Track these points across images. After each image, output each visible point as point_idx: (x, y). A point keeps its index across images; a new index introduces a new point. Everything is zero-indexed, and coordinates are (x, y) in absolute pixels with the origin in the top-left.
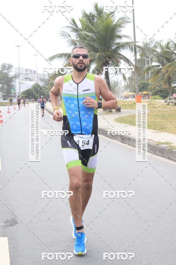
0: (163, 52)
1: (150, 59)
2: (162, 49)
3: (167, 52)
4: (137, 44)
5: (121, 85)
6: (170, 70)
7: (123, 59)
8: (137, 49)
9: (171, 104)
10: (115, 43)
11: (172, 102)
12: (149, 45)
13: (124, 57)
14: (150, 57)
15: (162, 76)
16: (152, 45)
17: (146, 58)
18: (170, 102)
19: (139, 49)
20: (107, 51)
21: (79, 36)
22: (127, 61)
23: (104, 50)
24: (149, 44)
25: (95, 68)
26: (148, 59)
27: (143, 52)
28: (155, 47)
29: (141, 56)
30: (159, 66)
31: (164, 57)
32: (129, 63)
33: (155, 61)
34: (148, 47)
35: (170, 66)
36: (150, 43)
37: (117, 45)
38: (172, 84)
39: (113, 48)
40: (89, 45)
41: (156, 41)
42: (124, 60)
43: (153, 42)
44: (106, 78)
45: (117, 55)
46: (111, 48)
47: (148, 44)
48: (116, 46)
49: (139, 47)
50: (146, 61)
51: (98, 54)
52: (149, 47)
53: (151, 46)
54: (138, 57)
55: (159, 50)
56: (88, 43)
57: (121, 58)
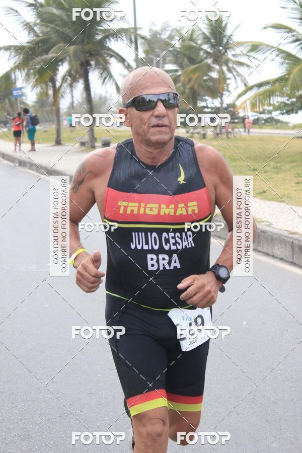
0: (183, 46)
1: (161, 59)
2: (183, 41)
3: (190, 48)
4: (139, 32)
5: (111, 103)
6: (194, 77)
7: (115, 57)
8: (140, 41)
9: (196, 135)
10: (101, 30)
11: (198, 133)
12: (160, 34)
13: (117, 54)
14: (161, 55)
15: (182, 88)
16: (165, 34)
17: (154, 57)
18: (195, 133)
19: (143, 41)
20: (88, 43)
21: (40, 15)
22: (122, 60)
23: (83, 41)
24: (160, 32)
25: (67, 72)
26: (158, 59)
27: (150, 46)
28: (171, 37)
29: (146, 52)
30: (176, 71)
31: (185, 55)
32: (124, 65)
33: (171, 62)
34: (157, 38)
35: (194, 71)
36: (162, 31)
37: (105, 33)
38: (198, 102)
39: (98, 37)
40: (57, 31)
41: (171, 29)
42: (117, 59)
43: (167, 29)
44: (85, 90)
45: (104, 49)
46: (94, 37)
47: (158, 33)
48: (104, 35)
49: (143, 38)
50: (155, 61)
51: (72, 48)
52: (160, 37)
53: (164, 36)
54: (142, 55)
55: (177, 44)
56: (55, 28)
57: (111, 56)
